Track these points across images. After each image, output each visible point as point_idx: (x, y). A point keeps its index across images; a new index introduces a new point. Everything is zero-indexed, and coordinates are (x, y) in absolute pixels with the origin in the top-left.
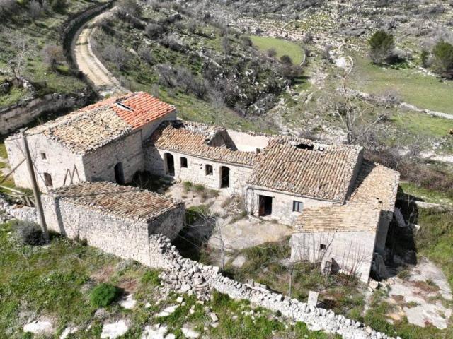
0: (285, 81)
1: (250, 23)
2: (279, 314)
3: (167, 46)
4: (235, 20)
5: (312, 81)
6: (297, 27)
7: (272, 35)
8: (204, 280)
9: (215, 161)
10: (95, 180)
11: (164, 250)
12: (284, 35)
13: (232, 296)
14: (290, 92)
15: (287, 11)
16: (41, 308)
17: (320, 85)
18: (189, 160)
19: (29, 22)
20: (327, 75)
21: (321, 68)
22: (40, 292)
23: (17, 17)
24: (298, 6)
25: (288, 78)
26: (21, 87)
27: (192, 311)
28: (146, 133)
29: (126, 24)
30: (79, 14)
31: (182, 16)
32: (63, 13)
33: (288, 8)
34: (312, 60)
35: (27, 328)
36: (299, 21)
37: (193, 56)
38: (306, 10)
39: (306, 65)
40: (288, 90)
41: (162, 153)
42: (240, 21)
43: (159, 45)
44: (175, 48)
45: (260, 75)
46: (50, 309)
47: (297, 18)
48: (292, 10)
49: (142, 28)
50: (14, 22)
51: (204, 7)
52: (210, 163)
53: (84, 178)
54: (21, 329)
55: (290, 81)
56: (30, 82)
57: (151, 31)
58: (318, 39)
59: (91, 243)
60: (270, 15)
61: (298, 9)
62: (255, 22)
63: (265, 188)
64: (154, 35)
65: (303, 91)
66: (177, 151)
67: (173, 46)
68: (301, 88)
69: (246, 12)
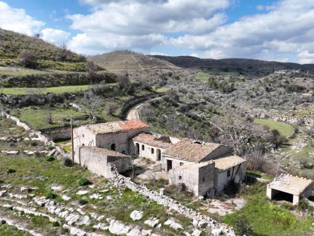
0: (271, 145)
1: (261, 111)
2: (148, 197)
3: (190, 117)
4: (251, 109)
5: (294, 147)
6: (294, 115)
7: (276, 119)
8: (124, 183)
9: (155, 146)
10: (100, 147)
11: (112, 169)
12: (284, 119)
13: (133, 190)
14: (273, 152)
15: (288, 105)
16: (60, 183)
17: (298, 150)
18: (146, 146)
19: (112, 97)
20: (306, 144)
21: (303, 140)
22: (62, 179)
23: (106, 94)
24: (297, 102)
25: (274, 143)
26: (92, 118)
27: (114, 192)
28: (131, 134)
29: (168, 104)
30: (142, 97)
31: (207, 102)
32: (132, 95)
33: (289, 103)
34: (298, 135)
35: (52, 188)
36: (296, 111)
37: (205, 123)
38: (302, 104)
39: (293, 137)
40: (273, 151)
41: (135, 143)
42: (255, 110)
43: (185, 116)
44: (195, 118)
45: (252, 139)
46: (63, 184)
47: (295, 109)
48: (292, 104)
49: (177, 106)
50: (104, 96)
51: (232, 101)
52: (153, 147)
53: (95, 145)
54: (50, 188)
55: (275, 146)
56: (96, 116)
57: (182, 108)
58: (309, 123)
59: (89, 169)
60: (276, 107)
61: (296, 103)
62: (265, 111)
63: (169, 156)
64: (183, 110)
65: (284, 153)
66: (141, 142)
67: (193, 117)
68: (283, 150)
69: (259, 104)
